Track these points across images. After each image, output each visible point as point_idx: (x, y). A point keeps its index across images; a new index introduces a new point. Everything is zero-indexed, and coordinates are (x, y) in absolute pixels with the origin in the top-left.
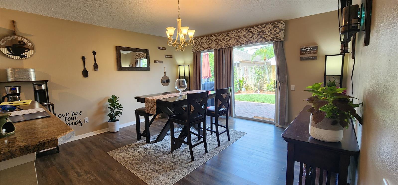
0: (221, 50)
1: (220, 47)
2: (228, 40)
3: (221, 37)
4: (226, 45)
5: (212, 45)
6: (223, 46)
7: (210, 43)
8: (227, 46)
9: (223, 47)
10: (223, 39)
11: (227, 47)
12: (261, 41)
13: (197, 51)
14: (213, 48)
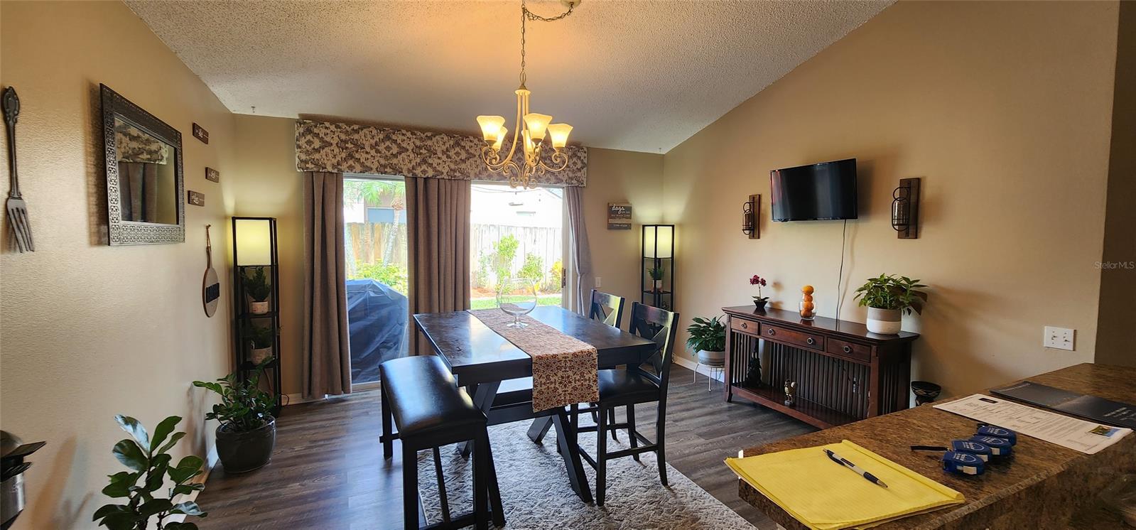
0: (434, 184)
1: (430, 173)
2: (461, 159)
3: (439, 144)
4: (454, 171)
5: (404, 161)
6: (445, 171)
7: (392, 154)
8: (457, 174)
9: (445, 176)
10: (443, 153)
11: (455, 176)
12: (548, 180)
13: (330, 169)
14: (405, 173)
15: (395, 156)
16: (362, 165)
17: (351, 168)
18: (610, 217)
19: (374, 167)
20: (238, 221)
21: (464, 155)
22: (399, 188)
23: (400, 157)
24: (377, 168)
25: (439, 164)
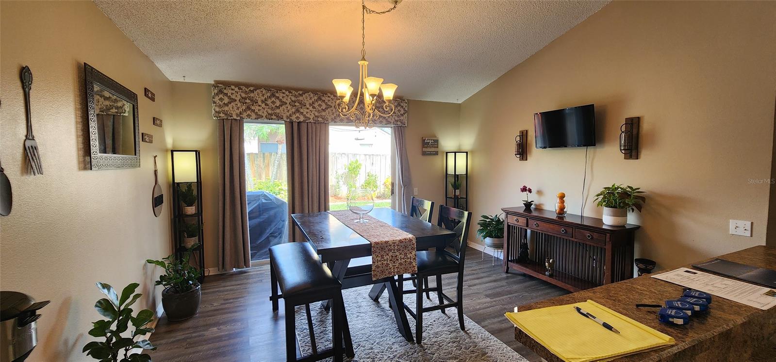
0: (304, 126)
1: (302, 119)
2: (322, 109)
3: (307, 99)
4: (318, 117)
5: (284, 111)
6: (311, 117)
7: (276, 106)
8: (320, 119)
9: (312, 120)
10: (310, 105)
11: (318, 121)
12: (381, 122)
13: (235, 117)
14: (285, 118)
15: (278, 107)
16: (256, 114)
17: (249, 116)
18: (423, 147)
19: (264, 115)
20: (174, 152)
21: (324, 106)
22: (280, 129)
23: (281, 108)
24: (266, 116)
25: (307, 113)
